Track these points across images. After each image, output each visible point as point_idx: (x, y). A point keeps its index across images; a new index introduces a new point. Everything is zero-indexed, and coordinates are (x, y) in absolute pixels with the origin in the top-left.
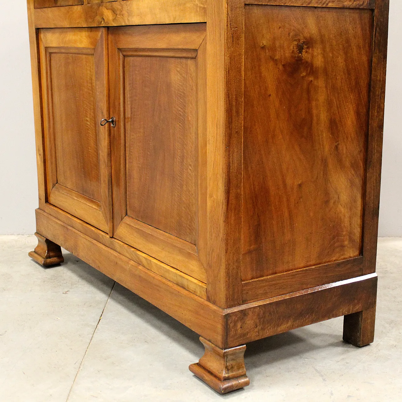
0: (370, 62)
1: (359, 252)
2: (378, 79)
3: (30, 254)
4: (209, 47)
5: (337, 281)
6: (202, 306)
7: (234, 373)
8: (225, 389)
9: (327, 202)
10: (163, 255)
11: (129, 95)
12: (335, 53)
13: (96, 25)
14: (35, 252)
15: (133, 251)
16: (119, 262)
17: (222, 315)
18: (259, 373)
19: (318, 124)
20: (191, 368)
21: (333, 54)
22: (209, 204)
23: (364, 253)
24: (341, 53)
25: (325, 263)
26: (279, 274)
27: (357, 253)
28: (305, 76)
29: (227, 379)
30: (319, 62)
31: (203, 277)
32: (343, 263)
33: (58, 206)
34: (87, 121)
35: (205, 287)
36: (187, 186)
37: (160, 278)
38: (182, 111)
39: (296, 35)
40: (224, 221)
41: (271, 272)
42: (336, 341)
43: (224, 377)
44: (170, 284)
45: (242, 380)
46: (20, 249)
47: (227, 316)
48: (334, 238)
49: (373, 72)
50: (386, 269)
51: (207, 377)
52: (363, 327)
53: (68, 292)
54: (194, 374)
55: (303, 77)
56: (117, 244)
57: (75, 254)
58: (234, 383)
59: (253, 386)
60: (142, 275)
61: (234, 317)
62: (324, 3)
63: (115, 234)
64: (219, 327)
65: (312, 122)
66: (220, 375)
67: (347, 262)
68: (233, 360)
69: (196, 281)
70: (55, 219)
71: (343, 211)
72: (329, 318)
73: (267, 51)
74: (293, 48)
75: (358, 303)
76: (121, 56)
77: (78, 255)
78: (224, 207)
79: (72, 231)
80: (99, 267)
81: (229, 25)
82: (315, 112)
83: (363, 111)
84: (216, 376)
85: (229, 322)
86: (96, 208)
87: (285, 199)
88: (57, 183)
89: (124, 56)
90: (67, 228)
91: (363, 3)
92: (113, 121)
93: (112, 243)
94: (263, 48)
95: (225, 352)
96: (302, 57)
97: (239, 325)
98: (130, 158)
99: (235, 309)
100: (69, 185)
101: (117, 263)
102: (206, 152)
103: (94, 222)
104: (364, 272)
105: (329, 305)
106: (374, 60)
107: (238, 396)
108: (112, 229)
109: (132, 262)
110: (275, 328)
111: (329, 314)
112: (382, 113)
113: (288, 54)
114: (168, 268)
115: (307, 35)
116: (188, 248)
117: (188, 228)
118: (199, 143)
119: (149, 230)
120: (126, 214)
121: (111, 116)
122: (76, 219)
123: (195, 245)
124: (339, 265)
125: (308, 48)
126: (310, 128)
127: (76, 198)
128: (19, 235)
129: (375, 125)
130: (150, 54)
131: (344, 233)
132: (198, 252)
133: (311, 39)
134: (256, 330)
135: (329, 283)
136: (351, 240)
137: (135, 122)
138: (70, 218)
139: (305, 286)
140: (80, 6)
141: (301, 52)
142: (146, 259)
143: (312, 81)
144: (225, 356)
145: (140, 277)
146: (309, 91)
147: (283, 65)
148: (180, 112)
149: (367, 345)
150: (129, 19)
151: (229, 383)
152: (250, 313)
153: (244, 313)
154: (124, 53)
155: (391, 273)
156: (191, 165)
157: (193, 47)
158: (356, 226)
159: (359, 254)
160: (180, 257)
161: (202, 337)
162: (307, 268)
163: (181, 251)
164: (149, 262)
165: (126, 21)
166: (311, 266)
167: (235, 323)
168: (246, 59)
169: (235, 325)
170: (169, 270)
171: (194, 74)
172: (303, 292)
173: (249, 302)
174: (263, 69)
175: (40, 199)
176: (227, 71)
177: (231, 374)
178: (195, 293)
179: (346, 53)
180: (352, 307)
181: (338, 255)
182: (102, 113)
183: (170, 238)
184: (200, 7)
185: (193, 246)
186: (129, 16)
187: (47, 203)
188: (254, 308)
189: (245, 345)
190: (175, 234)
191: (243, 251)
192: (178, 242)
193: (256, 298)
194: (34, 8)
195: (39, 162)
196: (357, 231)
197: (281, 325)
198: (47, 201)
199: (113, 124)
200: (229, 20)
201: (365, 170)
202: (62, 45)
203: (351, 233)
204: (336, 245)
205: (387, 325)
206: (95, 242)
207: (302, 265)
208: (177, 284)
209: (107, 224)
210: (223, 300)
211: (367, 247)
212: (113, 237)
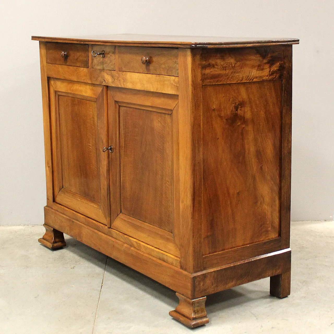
0: (281, 113)
1: (278, 235)
2: (287, 122)
3: (39, 240)
4: (180, 110)
5: (264, 254)
6: (177, 272)
7: (199, 315)
8: (194, 325)
9: (256, 203)
10: (149, 240)
11: (123, 132)
12: (258, 109)
13: (98, 83)
14: (43, 238)
15: (127, 237)
16: (116, 245)
17: (191, 277)
18: (215, 316)
19: (249, 153)
20: (170, 314)
21: (257, 109)
22: (181, 206)
23: (281, 235)
24: (263, 109)
25: (256, 242)
26: (226, 251)
27: (277, 235)
28: (240, 125)
29: (194, 319)
30: (248, 115)
31: (178, 253)
32: (267, 242)
33: (64, 205)
34: (90, 146)
35: (179, 260)
36: (165, 194)
37: (147, 256)
38: (162, 146)
39: (233, 100)
40: (192, 218)
41: (221, 249)
42: (265, 295)
43: (193, 317)
44: (154, 259)
45: (205, 320)
46: (29, 236)
47: (194, 278)
48: (261, 226)
49: (283, 119)
50: (303, 245)
51: (182, 319)
52: (283, 284)
53: (74, 268)
54: (173, 318)
55: (239, 125)
56: (114, 232)
57: (78, 239)
58: (199, 321)
59: (211, 324)
60: (133, 253)
61: (198, 279)
62: (251, 79)
63: (112, 225)
64: (189, 285)
65: (245, 153)
66: (190, 316)
67: (270, 242)
68: (198, 306)
69: (172, 256)
70: (61, 215)
71: (266, 208)
72: (260, 279)
73: (216, 112)
74: (232, 108)
75: (279, 269)
76: (117, 106)
77: (82, 240)
78: (192, 209)
79: (76, 223)
80: (99, 249)
81: (193, 99)
82: (247, 146)
83: (278, 143)
84: (187, 317)
85: (196, 282)
86: (97, 207)
87: (229, 203)
88: (63, 188)
89: (119, 106)
90: (73, 222)
91: (275, 77)
92: (111, 149)
93: (110, 232)
94: (214, 110)
95: (193, 301)
96: (238, 113)
97: (202, 284)
98: (124, 174)
99: (199, 274)
100: (73, 190)
101: (114, 246)
102: (179, 174)
103: (95, 217)
104: (282, 248)
105: (260, 270)
106: (284, 111)
107: (202, 329)
108: (109, 222)
109: (126, 245)
110: (225, 286)
111: (260, 276)
112: (290, 144)
113: (229, 113)
114: (153, 248)
115: (240, 99)
116: (167, 234)
117: (167, 221)
118: (174, 168)
119: (138, 222)
120: (121, 212)
121: (110, 145)
122: (79, 215)
123: (172, 233)
124: (265, 243)
125: (241, 107)
126: (244, 157)
127: (79, 200)
128: (25, 226)
129: (286, 152)
130: (139, 107)
131: (268, 222)
132: (174, 237)
133: (243, 101)
134: (213, 287)
135: (259, 256)
136: (273, 227)
137: (128, 150)
138: (75, 214)
139: (243, 258)
140: (86, 68)
141: (237, 110)
142: (136, 242)
143: (244, 127)
144: (193, 304)
145: (132, 255)
146: (243, 134)
147: (226, 119)
148: (160, 147)
149: (286, 297)
150: (124, 83)
151: (196, 321)
152: (209, 276)
153: (204, 275)
154: (120, 104)
155: (307, 248)
156: (168, 182)
157: (169, 108)
158: (276, 217)
159: (279, 236)
160: (161, 241)
161: (178, 293)
162: (244, 246)
163: (162, 237)
164: (139, 245)
165: (122, 85)
166: (247, 244)
167: (199, 282)
168: (203, 117)
169: (199, 284)
170: (153, 249)
171: (170, 124)
172: (242, 262)
173: (207, 269)
174: (214, 123)
175: (48, 199)
176: (192, 126)
177: (197, 316)
178: (172, 264)
179: (265, 108)
180: (274, 271)
181: (264, 237)
182: (103, 142)
183: (154, 228)
184: (174, 85)
185: (170, 233)
186: (124, 81)
187: (54, 202)
188: (211, 272)
189: (206, 297)
190: (158, 226)
191: (203, 236)
192: (160, 231)
193: (212, 266)
194: (47, 63)
195: (48, 172)
196: (277, 221)
197: (228, 283)
198: (54, 201)
199: (111, 151)
200: (193, 96)
201: (281, 181)
202: (69, 92)
203: (272, 223)
204: (263, 230)
205: (300, 284)
206: (96, 231)
207: (241, 244)
208: (160, 259)
209: (106, 218)
210: (191, 268)
211: (283, 231)
212: (110, 228)
